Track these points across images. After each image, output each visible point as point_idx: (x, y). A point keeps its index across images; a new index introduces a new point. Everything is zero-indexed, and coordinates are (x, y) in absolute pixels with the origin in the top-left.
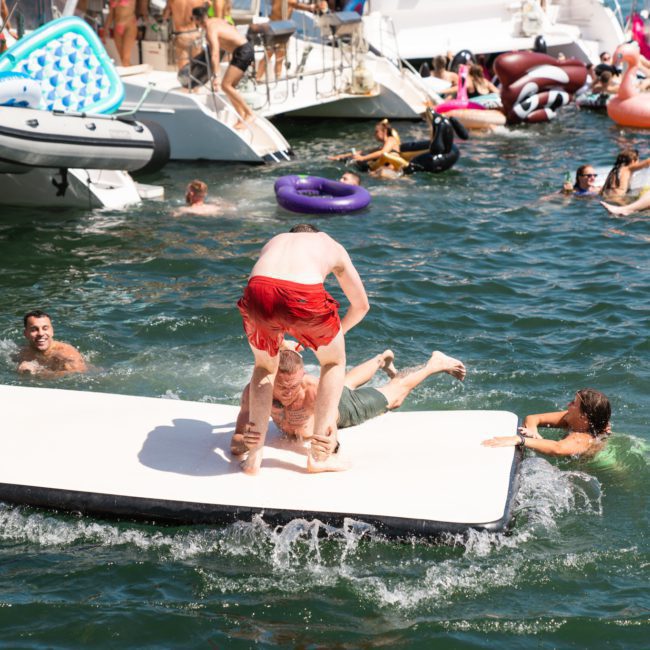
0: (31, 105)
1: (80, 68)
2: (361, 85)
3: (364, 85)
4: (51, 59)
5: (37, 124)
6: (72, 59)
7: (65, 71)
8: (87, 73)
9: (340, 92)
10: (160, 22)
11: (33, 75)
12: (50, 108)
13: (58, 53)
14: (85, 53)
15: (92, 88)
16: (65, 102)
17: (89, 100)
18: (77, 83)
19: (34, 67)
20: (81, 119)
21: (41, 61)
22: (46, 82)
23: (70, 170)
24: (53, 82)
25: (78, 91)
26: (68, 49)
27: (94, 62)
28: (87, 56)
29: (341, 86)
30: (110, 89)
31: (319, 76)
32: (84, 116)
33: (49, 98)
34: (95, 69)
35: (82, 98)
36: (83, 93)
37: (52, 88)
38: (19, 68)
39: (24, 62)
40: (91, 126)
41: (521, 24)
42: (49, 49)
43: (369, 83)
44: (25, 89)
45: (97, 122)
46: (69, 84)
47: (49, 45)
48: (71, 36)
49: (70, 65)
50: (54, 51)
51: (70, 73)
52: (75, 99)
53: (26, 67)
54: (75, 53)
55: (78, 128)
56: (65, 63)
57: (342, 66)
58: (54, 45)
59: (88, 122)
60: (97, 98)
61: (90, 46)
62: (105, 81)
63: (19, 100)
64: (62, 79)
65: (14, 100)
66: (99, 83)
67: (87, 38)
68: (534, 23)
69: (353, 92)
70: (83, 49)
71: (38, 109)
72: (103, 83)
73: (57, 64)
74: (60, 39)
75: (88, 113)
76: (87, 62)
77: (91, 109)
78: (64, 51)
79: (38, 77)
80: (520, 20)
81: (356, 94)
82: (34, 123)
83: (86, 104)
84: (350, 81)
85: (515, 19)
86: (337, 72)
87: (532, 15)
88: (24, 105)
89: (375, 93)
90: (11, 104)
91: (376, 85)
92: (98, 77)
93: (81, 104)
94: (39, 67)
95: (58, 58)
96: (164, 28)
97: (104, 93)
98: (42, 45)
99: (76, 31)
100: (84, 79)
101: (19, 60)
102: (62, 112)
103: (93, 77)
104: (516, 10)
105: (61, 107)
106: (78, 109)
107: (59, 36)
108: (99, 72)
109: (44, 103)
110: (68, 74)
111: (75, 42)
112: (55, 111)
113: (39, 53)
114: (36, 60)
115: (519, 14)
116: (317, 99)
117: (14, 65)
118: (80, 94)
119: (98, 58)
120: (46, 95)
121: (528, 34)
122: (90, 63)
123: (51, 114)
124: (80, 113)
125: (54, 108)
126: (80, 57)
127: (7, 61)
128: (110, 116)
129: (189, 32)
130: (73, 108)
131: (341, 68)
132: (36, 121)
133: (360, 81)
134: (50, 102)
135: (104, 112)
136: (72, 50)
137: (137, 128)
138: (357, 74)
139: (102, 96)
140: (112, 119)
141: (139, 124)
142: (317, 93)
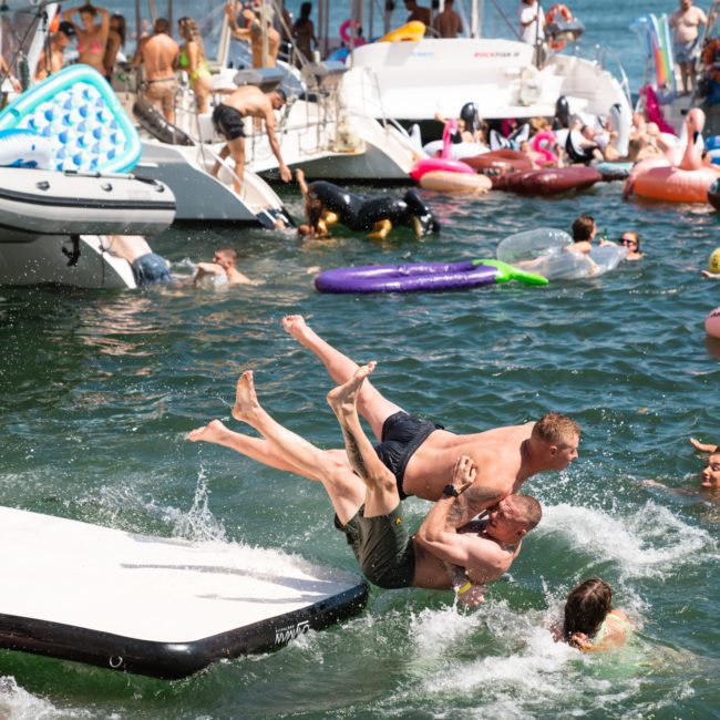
0: (39, 166)
1: (92, 122)
2: (346, 142)
3: (349, 142)
4: (59, 114)
5: (48, 187)
6: (83, 112)
7: (76, 126)
8: (100, 128)
9: (323, 150)
10: (128, 70)
11: (40, 131)
12: (60, 168)
13: (67, 106)
14: (97, 105)
15: (106, 145)
16: (77, 161)
17: (103, 158)
18: (89, 139)
19: (41, 122)
20: (95, 179)
21: (49, 116)
22: (56, 138)
23: (82, 237)
24: (63, 138)
25: (90, 148)
26: (79, 101)
27: (107, 115)
28: (99, 109)
29: (324, 143)
30: (126, 144)
31: (302, 131)
32: (98, 176)
33: (58, 156)
34: (108, 124)
35: (94, 156)
36: (96, 150)
37: (61, 145)
38: (24, 124)
39: (28, 117)
40: (107, 187)
41: (519, 92)
42: (57, 102)
43: (353, 140)
44: (33, 148)
45: (113, 182)
46: (80, 140)
47: (57, 97)
48: (81, 87)
49: (81, 119)
50: (62, 104)
51: (81, 128)
52: (87, 157)
53: (31, 122)
54: (86, 106)
55: (93, 190)
56: (75, 117)
57: (325, 120)
58: (63, 97)
59: (103, 182)
60: (111, 155)
61: (103, 97)
62: (120, 136)
63: (26, 160)
64: (73, 135)
65: (21, 160)
66: (113, 138)
67: (99, 89)
68: (534, 91)
69: (336, 149)
70: (94, 101)
71: (47, 170)
72: (118, 138)
73: (67, 118)
74: (69, 91)
75: (102, 172)
76: (99, 115)
77: (107, 168)
78: (73, 103)
79: (46, 134)
80: (518, 88)
81: (340, 151)
82: (45, 186)
83: (99, 162)
84: (333, 138)
85: (513, 86)
86: (321, 127)
87: (531, 82)
88: (32, 165)
89: (360, 150)
90: (18, 165)
91: (361, 142)
92: (113, 131)
93: (94, 162)
94: (46, 123)
95: (67, 112)
96: (132, 77)
97: (119, 150)
98: (50, 98)
99: (86, 81)
100: (96, 135)
101: (24, 115)
102: (75, 172)
103: (106, 132)
104: (514, 76)
105: (73, 167)
106: (91, 168)
107: (68, 87)
108: (113, 126)
109: (53, 164)
110: (79, 130)
111: (85, 93)
112: (67, 172)
113: (46, 106)
114: (43, 115)
115: (518, 80)
116: (300, 156)
117: (19, 121)
118: (93, 152)
119: (112, 111)
120: (55, 154)
121: (526, 103)
122: (103, 116)
123: (62, 175)
124: (95, 173)
125: (64, 168)
126: (92, 111)
127: (10, 117)
128: (127, 176)
129: (163, 80)
130: (85, 168)
131: (325, 123)
132: (47, 183)
133: (344, 138)
134: (60, 161)
135: (120, 171)
136: (82, 102)
137: (158, 188)
138: (342, 129)
139: (117, 153)
140: (130, 178)
141: (159, 183)
142: (300, 150)
